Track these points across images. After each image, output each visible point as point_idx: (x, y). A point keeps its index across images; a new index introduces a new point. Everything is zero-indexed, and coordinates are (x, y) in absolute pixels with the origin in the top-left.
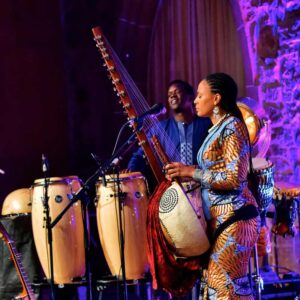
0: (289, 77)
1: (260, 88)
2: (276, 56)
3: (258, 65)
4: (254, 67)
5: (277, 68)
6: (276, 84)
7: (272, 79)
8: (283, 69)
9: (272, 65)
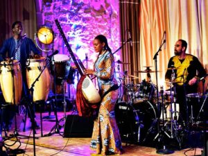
0: (57, 11)
1: (43, 14)
2: (51, 2)
3: (43, 5)
4: (40, 5)
5: (52, 7)
6: (51, 14)
7: (49, 11)
8: (54, 8)
9: (50, 6)
